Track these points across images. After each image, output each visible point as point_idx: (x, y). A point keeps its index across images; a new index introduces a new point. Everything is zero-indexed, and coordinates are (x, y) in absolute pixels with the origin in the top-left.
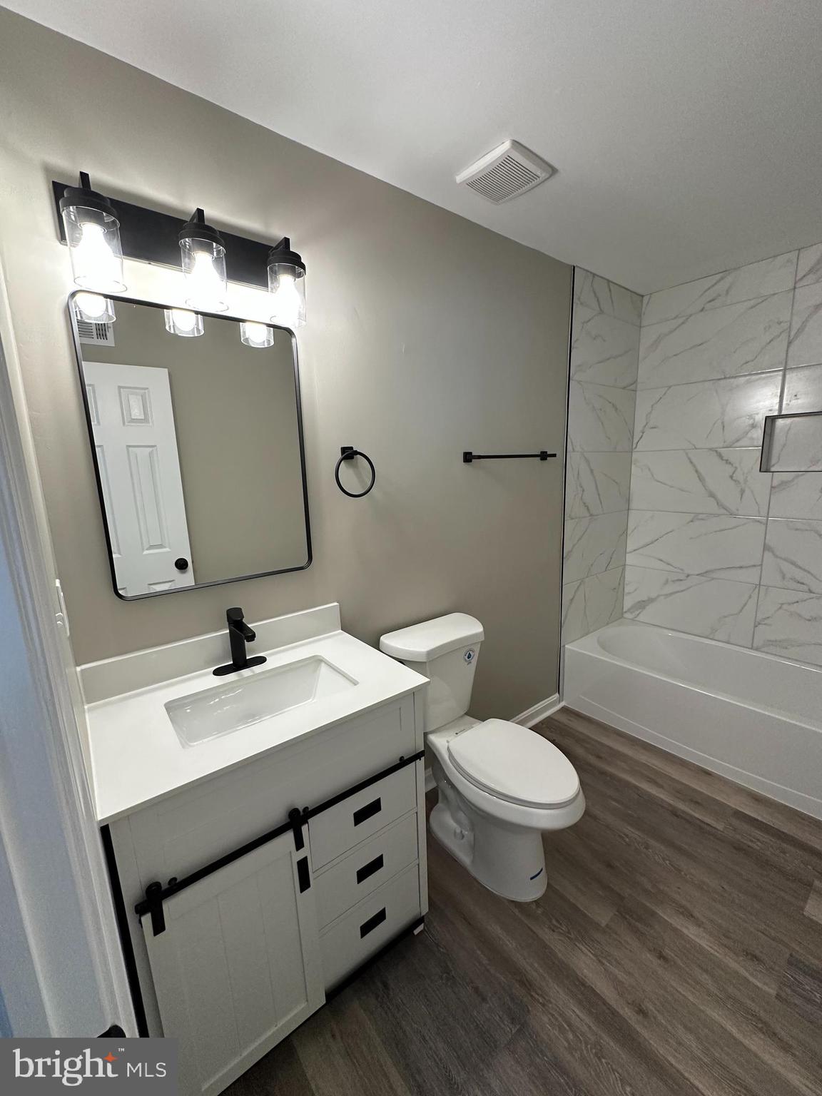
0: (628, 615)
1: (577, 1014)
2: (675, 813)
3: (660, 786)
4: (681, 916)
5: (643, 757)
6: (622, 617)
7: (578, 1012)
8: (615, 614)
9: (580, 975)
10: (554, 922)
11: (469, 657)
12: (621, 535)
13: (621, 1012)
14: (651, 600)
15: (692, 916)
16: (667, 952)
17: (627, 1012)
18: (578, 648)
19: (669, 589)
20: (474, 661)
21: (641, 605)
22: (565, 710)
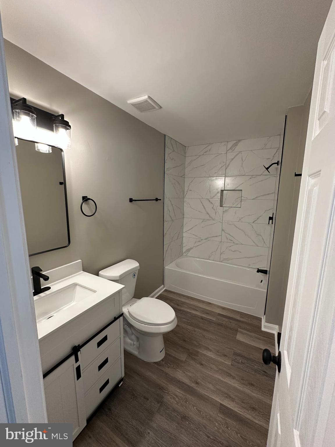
1: (178, 392)
2: (202, 318)
3: (197, 311)
4: (206, 350)
5: (192, 302)
6: (183, 255)
7: (178, 391)
8: (180, 254)
9: (178, 379)
10: (169, 365)
11: (134, 276)
12: (182, 227)
13: (191, 385)
14: (191, 248)
15: (209, 349)
16: (203, 362)
17: (193, 385)
18: (169, 267)
19: (197, 244)
20: (136, 277)
21: (188, 250)
22: (166, 291)
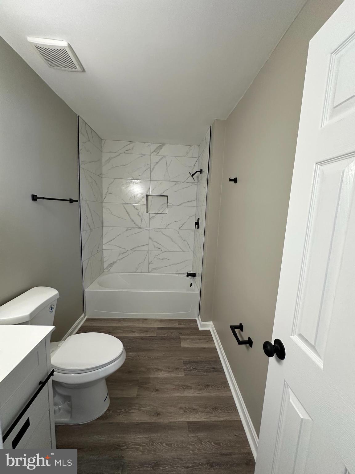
0: (106, 270)
2: (142, 338)
3: (134, 332)
4: (157, 372)
5: (125, 324)
6: (103, 272)
7: (140, 437)
8: (101, 271)
11: (51, 309)
12: (101, 238)
13: (152, 421)
14: (114, 263)
15: (159, 369)
16: (158, 387)
17: (154, 419)
18: (90, 289)
19: (121, 257)
20: (54, 310)
21: (111, 265)
22: (88, 320)
